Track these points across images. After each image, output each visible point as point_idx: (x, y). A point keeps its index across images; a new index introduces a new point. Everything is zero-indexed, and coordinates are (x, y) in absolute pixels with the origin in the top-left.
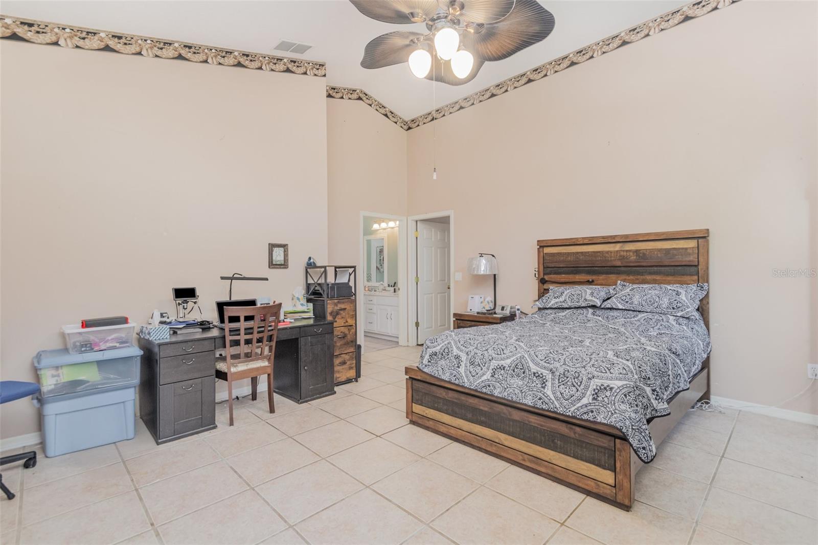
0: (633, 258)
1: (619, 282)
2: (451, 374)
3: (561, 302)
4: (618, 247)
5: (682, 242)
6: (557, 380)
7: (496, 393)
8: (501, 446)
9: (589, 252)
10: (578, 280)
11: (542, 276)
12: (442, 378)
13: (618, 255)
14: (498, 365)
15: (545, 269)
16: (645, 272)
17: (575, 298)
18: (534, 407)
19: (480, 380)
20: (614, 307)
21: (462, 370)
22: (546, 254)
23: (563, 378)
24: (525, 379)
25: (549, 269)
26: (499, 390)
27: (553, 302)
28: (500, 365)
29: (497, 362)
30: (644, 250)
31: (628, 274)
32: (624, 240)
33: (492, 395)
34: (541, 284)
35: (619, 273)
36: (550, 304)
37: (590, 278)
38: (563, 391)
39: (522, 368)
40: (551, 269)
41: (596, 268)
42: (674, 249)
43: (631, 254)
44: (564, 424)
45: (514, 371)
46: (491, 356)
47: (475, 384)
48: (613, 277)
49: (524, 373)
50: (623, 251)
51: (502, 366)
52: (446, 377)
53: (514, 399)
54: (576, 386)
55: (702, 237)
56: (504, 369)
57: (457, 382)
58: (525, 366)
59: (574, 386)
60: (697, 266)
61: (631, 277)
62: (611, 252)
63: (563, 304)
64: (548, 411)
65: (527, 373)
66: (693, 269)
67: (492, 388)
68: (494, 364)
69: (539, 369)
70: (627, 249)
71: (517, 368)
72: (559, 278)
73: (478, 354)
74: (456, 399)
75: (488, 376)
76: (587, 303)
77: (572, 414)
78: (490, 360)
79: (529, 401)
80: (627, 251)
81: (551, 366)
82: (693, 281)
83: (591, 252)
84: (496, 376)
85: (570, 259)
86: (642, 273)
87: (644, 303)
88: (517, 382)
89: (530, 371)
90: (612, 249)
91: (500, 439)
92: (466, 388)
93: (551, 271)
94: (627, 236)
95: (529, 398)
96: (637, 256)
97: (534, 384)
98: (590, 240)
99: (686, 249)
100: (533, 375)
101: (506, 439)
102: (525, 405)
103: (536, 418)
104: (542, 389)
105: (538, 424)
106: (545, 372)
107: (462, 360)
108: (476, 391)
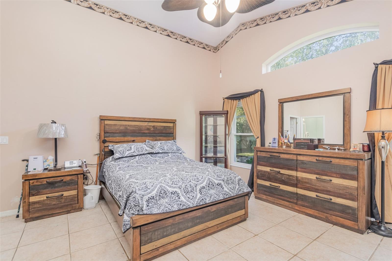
0: (152, 129)
1: (147, 140)
2: (178, 205)
3: (132, 153)
4: (146, 124)
5: (169, 123)
6: (226, 183)
7: (207, 201)
8: (209, 229)
9: (132, 125)
10: (126, 140)
11: (103, 138)
12: (173, 210)
13: (146, 128)
14: (201, 187)
15: (105, 134)
16: (157, 136)
17: (140, 149)
18: (224, 199)
19: (197, 199)
20: (159, 152)
21: (182, 198)
22: (106, 124)
23: (227, 182)
24: (215, 189)
25: (108, 134)
26: (208, 199)
27: (127, 153)
28: (202, 187)
29: (199, 186)
30: (156, 126)
31: (150, 136)
32: (149, 121)
33: (206, 204)
34: (102, 144)
35: (146, 136)
36: (126, 155)
37: (133, 139)
38: (230, 187)
39: (212, 184)
40: (109, 134)
41: (135, 134)
42: (167, 126)
43: (151, 127)
44: (231, 201)
45: (209, 187)
46: (195, 184)
47: (195, 203)
48: (144, 138)
49: (213, 186)
50: (148, 126)
51: (203, 187)
52: (176, 208)
53: (216, 200)
54: (233, 182)
55: (174, 122)
56: (204, 188)
57: (184, 207)
58: (213, 182)
59: (233, 183)
60: (173, 133)
61: (151, 138)
62: (143, 126)
63: (134, 153)
64: (229, 197)
65: (215, 185)
66: (172, 134)
67: (204, 200)
68: (198, 188)
69: (218, 181)
70: (150, 125)
71: (210, 185)
72: (115, 139)
73: (188, 185)
74: (182, 219)
75: (199, 195)
76: (147, 151)
77: (236, 194)
78: (195, 186)
79: (221, 198)
80: (150, 126)
81: (222, 178)
82: (172, 139)
83: (133, 125)
84: (203, 193)
85: (122, 128)
86: (156, 136)
87: (168, 149)
88: (212, 192)
89: (216, 183)
90: (143, 125)
91: (207, 226)
92: (192, 207)
93: (110, 135)
94: (150, 119)
95: (221, 196)
96: (153, 128)
97: (219, 189)
98: (133, 119)
99: (170, 126)
100: (217, 185)
101: (210, 224)
102: (221, 200)
103: (222, 204)
104: (223, 190)
105: (223, 207)
106: (220, 182)
107: (179, 193)
108: (197, 206)
